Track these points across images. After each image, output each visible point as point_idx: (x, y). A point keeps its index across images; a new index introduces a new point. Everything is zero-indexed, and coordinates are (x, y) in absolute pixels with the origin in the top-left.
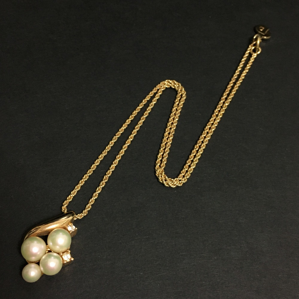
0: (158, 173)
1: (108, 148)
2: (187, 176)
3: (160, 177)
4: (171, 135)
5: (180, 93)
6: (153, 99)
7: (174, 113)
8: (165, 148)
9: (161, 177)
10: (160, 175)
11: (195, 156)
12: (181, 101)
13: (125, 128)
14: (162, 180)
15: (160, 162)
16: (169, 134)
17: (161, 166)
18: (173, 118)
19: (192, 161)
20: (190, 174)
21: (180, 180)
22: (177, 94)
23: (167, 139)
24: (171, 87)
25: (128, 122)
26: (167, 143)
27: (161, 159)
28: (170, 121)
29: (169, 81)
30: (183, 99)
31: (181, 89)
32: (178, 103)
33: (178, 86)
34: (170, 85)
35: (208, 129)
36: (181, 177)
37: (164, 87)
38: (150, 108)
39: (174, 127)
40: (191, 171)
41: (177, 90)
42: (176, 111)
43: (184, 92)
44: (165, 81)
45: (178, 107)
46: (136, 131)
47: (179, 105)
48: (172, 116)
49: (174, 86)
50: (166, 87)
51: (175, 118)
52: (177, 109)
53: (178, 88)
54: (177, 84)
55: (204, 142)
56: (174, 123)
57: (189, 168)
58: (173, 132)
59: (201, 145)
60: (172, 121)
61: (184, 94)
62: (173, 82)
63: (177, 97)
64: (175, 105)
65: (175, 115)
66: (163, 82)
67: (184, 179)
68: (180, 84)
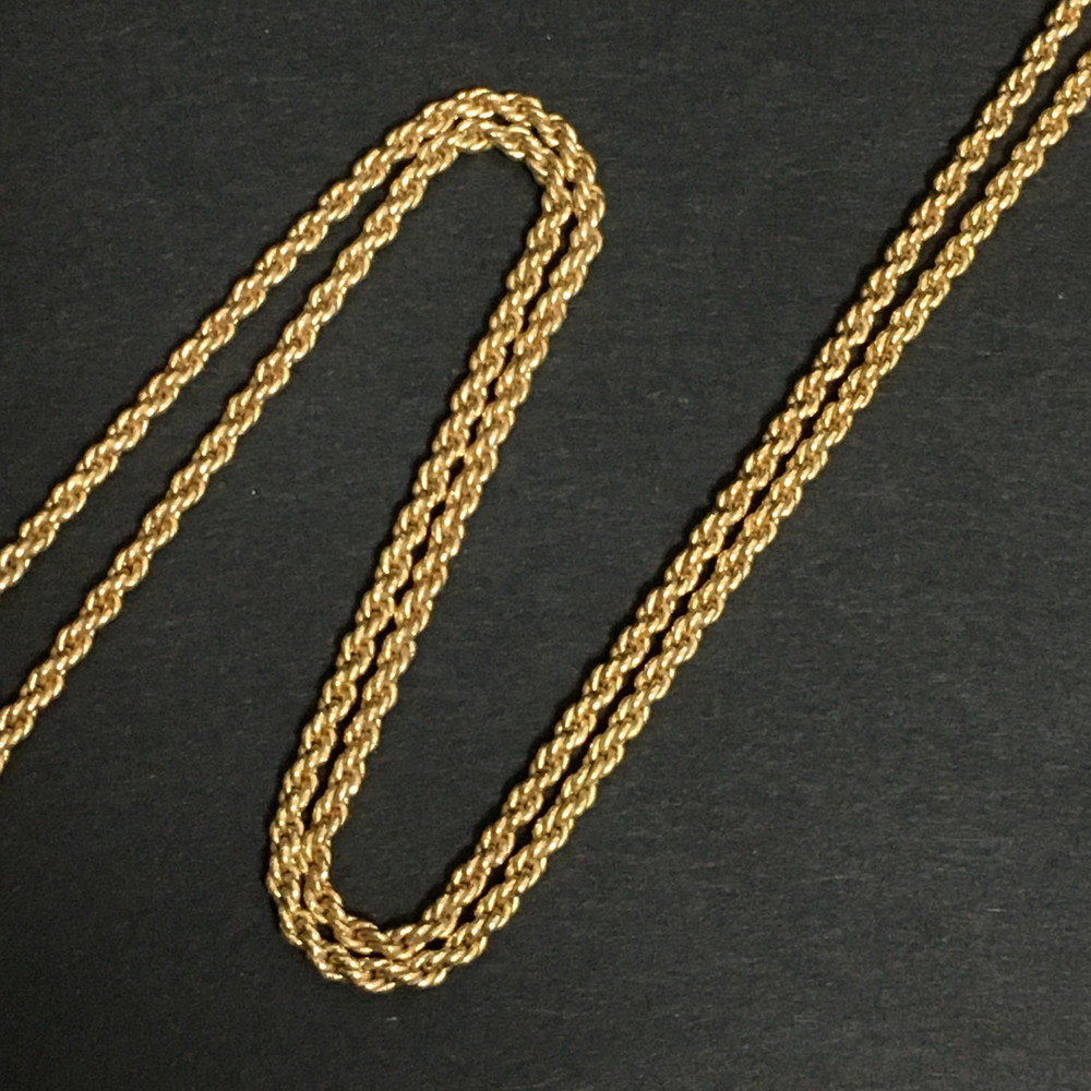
0: (286, 872)
2: (488, 915)
3: (294, 907)
4: (429, 561)
5: (557, 209)
6: (349, 242)
7: (489, 377)
8: (373, 669)
9: (303, 905)
10: (296, 893)
11: (578, 758)
12: (555, 277)
13: (99, 479)
14: (302, 933)
15: (315, 782)
16: (420, 553)
17: (318, 814)
18: (469, 421)
19: (552, 796)
20: (516, 900)
21: (436, 945)
22: (538, 213)
23: (399, 597)
24: (497, 152)
25: (131, 429)
26: (392, 626)
27: (324, 759)
28: (445, 450)
29: (491, 102)
30: (575, 267)
31: (575, 172)
32: (528, 295)
33: (554, 143)
34: (493, 134)
35: (716, 542)
36: (447, 916)
37: (445, 144)
38: (308, 325)
39: (466, 497)
40: (530, 876)
41: (545, 178)
42: (501, 362)
43: (592, 204)
44: (464, 101)
45: (526, 327)
46: (172, 511)
47: (534, 317)
48: (465, 409)
49: (524, 146)
50: (458, 149)
51: (488, 422)
52: (510, 347)
53: (550, 166)
54: (546, 129)
55: (668, 642)
56: (471, 470)
57: (515, 851)
58: (448, 540)
59: (641, 667)
60: (463, 445)
61: (587, 216)
62: (521, 106)
63: (532, 245)
64: (503, 314)
65: (492, 398)
66: (448, 105)
67: (469, 935)
68: (572, 133)
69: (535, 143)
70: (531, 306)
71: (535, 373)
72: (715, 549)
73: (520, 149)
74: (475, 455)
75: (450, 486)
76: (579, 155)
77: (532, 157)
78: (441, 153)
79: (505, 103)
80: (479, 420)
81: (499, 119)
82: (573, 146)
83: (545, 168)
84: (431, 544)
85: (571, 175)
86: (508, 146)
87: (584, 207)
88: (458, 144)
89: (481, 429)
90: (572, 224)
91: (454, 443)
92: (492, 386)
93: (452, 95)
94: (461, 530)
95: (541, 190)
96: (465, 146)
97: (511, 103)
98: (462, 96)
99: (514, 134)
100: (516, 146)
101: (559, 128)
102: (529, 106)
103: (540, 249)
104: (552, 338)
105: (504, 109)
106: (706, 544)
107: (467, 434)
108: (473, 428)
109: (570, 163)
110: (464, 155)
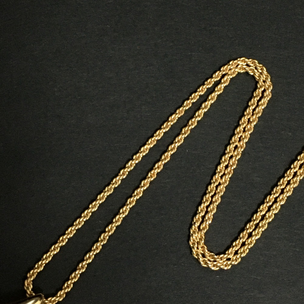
0: (194, 240)
1: (117, 181)
2: (241, 253)
3: (196, 249)
4: (229, 169)
5: (261, 87)
6: (211, 93)
7: (244, 126)
8: (215, 194)
9: (198, 248)
10: (196, 246)
11: (263, 217)
12: (260, 103)
13: (152, 146)
14: (197, 255)
15: (201, 220)
16: (227, 167)
17: (201, 228)
18: (239, 136)
19: (257, 226)
20: (248, 250)
21: (229, 259)
22: (256, 88)
23: (222, 177)
24: (247, 73)
25: (159, 134)
26: (220, 184)
27: (203, 214)
28: (233, 143)
29: (246, 61)
30: (265, 101)
31: (265, 78)
32: (254, 107)
33: (260, 71)
34: (246, 69)
35: (297, 167)
36: (231, 253)
37: (235, 71)
38: (202, 112)
39: (238, 154)
40: (251, 244)
41: (258, 79)
42: (247, 123)
43: (269, 86)
44: (239, 61)
45: (253, 115)
46: (169, 154)
47: (255, 112)
48: (238, 133)
49: (253, 72)
50: (238, 72)
51: (243, 137)
52: (249, 119)
53: (259, 77)
54: (259, 68)
55: (285, 191)
56: (239, 148)
57: (248, 238)
58: (233, 164)
59: (279, 196)
60: (237, 142)
61: (268, 89)
62: (253, 62)
63: (255, 95)
64: (247, 111)
65: (244, 131)
66: (236, 61)
67: (237, 257)
68: (265, 69)
69: (256, 71)
70: (254, 110)
71: (255, 126)
72: (297, 169)
73: (252, 72)
74: (240, 144)
75: (234, 151)
76: (266, 74)
77: (255, 74)
78: (234, 73)
79: (249, 61)
80: (241, 136)
81: (248, 65)
82: (265, 72)
83: (258, 77)
84: (229, 165)
85: (264, 79)
86: (250, 71)
87: (267, 87)
88: (238, 71)
89: (242, 138)
90: (264, 91)
91: (235, 141)
92: (244, 128)
93: (236, 59)
94: (236, 162)
95: (257, 82)
96: (239, 71)
97: (250, 61)
98: (239, 59)
99: (251, 69)
100: (251, 71)
101: (262, 68)
102: (255, 62)
103: (257, 96)
104: (259, 118)
105: (249, 63)
106: (295, 168)
107: (238, 139)
108: (240, 138)
109: (264, 76)
110: (239, 73)
